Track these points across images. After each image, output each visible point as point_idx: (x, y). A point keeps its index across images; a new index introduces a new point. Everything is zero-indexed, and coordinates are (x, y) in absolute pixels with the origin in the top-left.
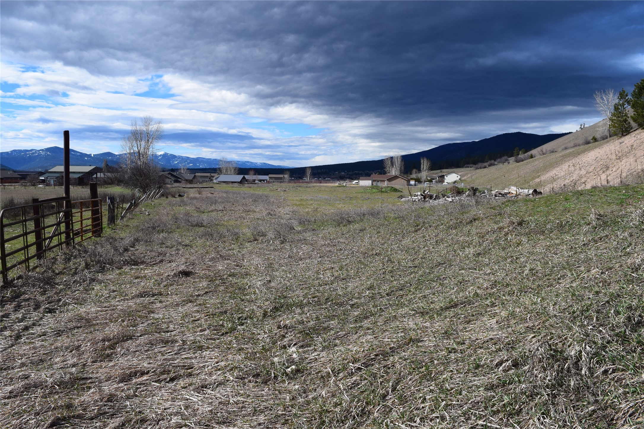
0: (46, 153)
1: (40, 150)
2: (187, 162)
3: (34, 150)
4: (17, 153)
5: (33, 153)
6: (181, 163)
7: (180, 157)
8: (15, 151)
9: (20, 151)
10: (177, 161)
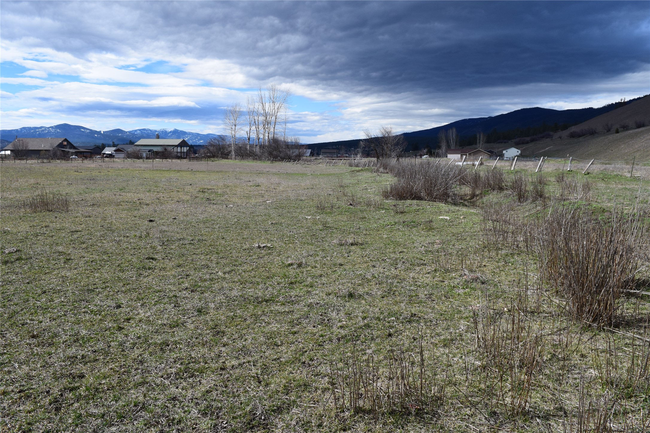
0: (56, 131)
1: (50, 127)
2: (198, 138)
3: (44, 127)
4: (26, 130)
5: (43, 131)
6: (191, 140)
7: (190, 134)
8: (24, 128)
9: (30, 128)
10: (187, 137)
